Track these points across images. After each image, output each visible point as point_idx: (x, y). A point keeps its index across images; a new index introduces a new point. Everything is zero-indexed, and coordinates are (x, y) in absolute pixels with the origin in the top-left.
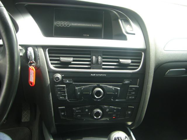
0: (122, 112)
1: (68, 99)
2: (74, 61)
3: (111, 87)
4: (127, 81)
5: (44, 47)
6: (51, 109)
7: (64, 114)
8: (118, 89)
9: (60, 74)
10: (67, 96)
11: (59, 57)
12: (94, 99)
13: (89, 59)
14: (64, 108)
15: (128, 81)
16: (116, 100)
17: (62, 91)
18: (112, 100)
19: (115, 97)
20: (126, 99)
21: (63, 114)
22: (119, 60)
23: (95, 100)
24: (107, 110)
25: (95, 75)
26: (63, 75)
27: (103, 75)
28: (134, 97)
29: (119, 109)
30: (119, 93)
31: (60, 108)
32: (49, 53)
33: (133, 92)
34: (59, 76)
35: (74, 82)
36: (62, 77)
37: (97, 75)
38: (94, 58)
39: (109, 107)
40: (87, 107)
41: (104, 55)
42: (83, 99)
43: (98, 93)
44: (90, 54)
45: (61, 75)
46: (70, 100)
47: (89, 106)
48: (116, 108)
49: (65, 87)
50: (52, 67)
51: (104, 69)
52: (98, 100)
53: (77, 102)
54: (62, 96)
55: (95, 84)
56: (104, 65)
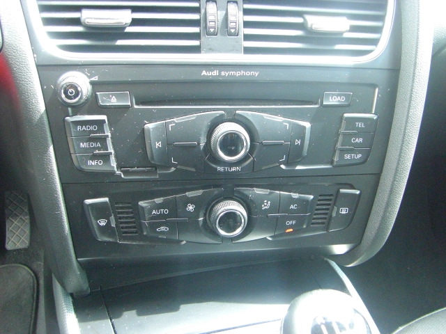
0: (317, 210)
1: (119, 167)
2: (135, 22)
3: (279, 119)
4: (338, 95)
6: (58, 208)
7: (109, 223)
8: (304, 128)
9: (84, 72)
10: (116, 157)
11: (79, 9)
12: (214, 166)
14: (105, 203)
15: (340, 95)
16: (299, 167)
17: (96, 140)
18: (283, 166)
19: (295, 155)
20: (332, 163)
21: (103, 223)
22: (305, 21)
23: (220, 169)
24: (266, 205)
25: (215, 73)
26: (96, 78)
27: (248, 73)
28: (359, 156)
29: (307, 201)
30: (307, 142)
31: (88, 201)
33: (356, 136)
34: (83, 83)
35: (137, 104)
36: (92, 83)
37: (223, 73)
39: (271, 193)
40: (190, 194)
42: (174, 166)
43: (231, 143)
45: (89, 77)
46: (125, 173)
47: (199, 192)
48: (295, 196)
49: (103, 121)
50: (53, 49)
51: (248, 50)
52: (230, 169)
53: (153, 177)
54: (95, 157)
55: (217, 110)
56: (247, 37)
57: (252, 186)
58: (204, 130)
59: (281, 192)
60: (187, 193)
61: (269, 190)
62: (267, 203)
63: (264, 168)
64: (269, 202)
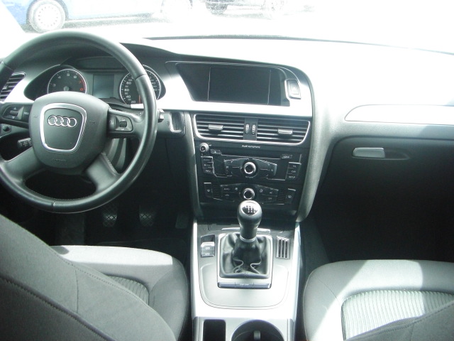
0: (280, 195)
1: (215, 173)
2: (224, 129)
3: (266, 162)
4: (287, 156)
5: (191, 113)
7: (210, 191)
8: (274, 166)
9: (207, 143)
10: (215, 170)
11: (208, 124)
13: (242, 128)
14: (210, 184)
16: (273, 179)
17: (209, 164)
18: (267, 178)
19: (271, 175)
20: (285, 179)
21: (209, 191)
22: (278, 131)
23: (246, 177)
24: (262, 191)
25: (246, 146)
26: (211, 145)
27: (257, 147)
28: (294, 177)
29: (276, 191)
30: (275, 170)
31: (205, 183)
32: (197, 120)
33: (293, 170)
34: (206, 146)
35: (222, 154)
36: (209, 146)
37: (249, 146)
38: (247, 126)
40: (236, 184)
41: (259, 123)
42: (232, 174)
43: (250, 168)
44: (243, 122)
46: (217, 175)
47: (239, 184)
48: (272, 189)
49: (212, 158)
50: (199, 135)
51: (258, 140)
52: (249, 177)
53: (225, 177)
54: (208, 169)
55: (247, 158)
56: (258, 135)
57: (256, 184)
58: (242, 164)
59: (267, 187)
61: (262, 186)
63: (261, 178)
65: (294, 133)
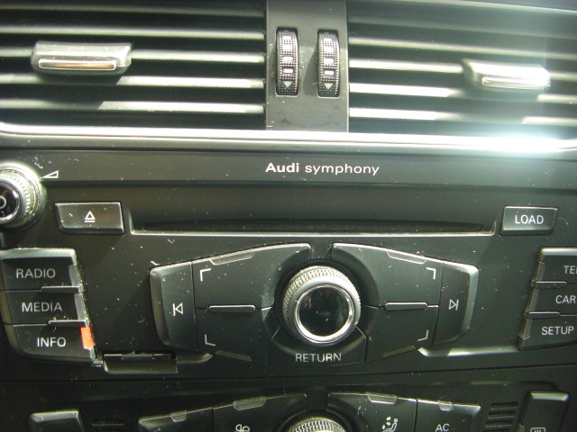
1: (100, 350)
2: (138, 67)
3: (418, 259)
4: (529, 213)
8: (466, 276)
9: (31, 164)
10: (94, 331)
11: (30, 41)
12: (289, 350)
13: (255, 59)
14: (73, 420)
15: (535, 213)
16: (453, 353)
17: (52, 297)
18: (423, 352)
19: (447, 329)
20: (517, 342)
22: (468, 69)
23: (301, 356)
24: (390, 426)
25: (293, 168)
26: (54, 175)
27: (359, 170)
28: (570, 329)
29: (468, 416)
30: (471, 304)
31: (40, 417)
33: (563, 290)
35: (137, 227)
36: (46, 183)
37: (308, 169)
38: (287, 43)
39: (398, 402)
40: (240, 405)
42: (209, 350)
45: (41, 173)
46: (110, 362)
48: (446, 406)
49: (68, 260)
52: (321, 359)
53: (166, 372)
54: (49, 332)
55: (298, 242)
56: (357, 100)
57: (363, 389)
58: (270, 280)
59: (420, 401)
60: (235, 404)
61: (395, 397)
62: (392, 421)
63: (386, 355)
64: (396, 420)
65: (557, 87)
